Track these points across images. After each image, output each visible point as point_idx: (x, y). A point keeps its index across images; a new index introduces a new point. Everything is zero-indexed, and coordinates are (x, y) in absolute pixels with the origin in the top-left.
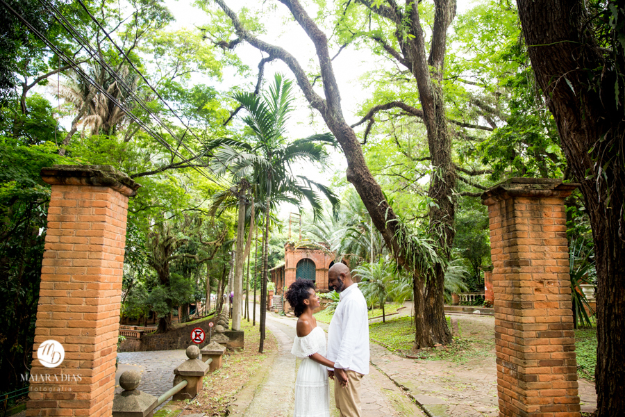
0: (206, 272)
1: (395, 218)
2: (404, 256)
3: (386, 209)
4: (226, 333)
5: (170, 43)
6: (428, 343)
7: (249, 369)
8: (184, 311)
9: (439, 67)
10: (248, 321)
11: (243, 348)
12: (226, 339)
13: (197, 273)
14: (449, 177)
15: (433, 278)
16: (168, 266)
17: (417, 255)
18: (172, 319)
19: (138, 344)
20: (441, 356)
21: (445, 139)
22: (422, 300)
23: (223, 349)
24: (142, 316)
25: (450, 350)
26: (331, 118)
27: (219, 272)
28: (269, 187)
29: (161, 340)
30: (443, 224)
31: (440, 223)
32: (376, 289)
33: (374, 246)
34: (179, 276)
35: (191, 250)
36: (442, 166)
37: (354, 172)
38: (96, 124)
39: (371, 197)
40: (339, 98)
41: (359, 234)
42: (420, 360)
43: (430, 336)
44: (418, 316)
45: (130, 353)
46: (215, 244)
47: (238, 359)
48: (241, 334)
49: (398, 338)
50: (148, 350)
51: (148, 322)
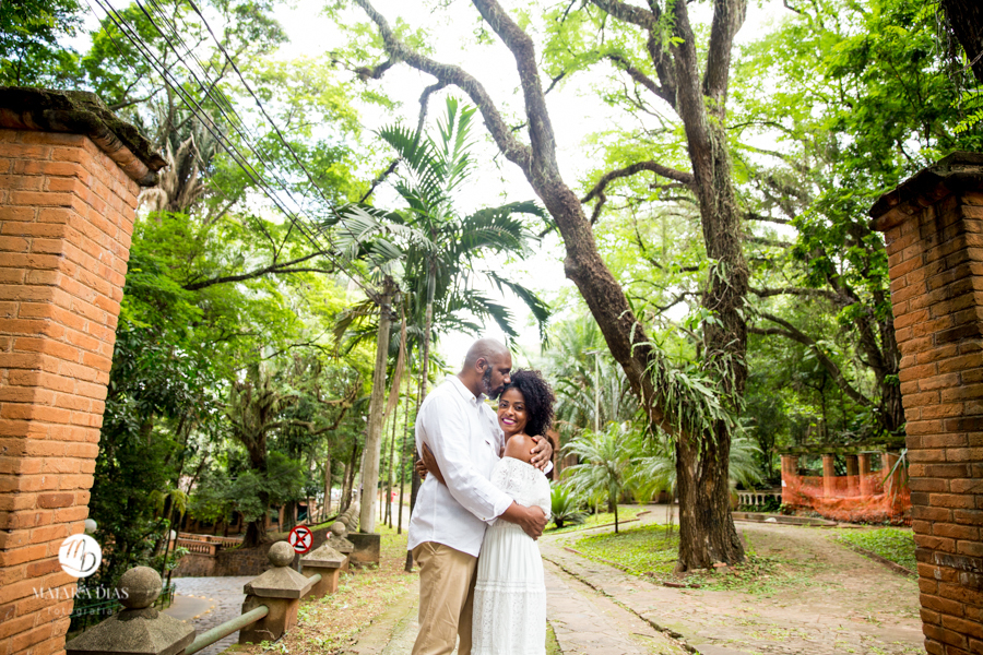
0: (326, 452)
1: (647, 340)
2: (661, 406)
3: (631, 324)
4: (350, 538)
5: (280, 79)
6: (702, 561)
7: (386, 594)
8: (288, 513)
9: (720, 98)
10: (391, 527)
11: (377, 564)
12: (350, 546)
13: (311, 453)
14: (737, 276)
15: (712, 446)
16: (264, 439)
17: (685, 405)
18: (268, 527)
19: (211, 564)
20: (727, 583)
21: (730, 215)
22: (691, 485)
23: (342, 559)
24: (220, 520)
25: (742, 574)
26: (538, 175)
27: (347, 451)
28: (431, 287)
29: (248, 558)
30: (728, 356)
31: (722, 354)
32: (605, 475)
33: (601, 410)
34: (282, 456)
35: (303, 415)
36: (726, 259)
37: (577, 262)
38: (158, 202)
39: (607, 305)
40: (553, 142)
41: (577, 388)
42: (690, 590)
43: (705, 549)
44: (684, 514)
45: (196, 579)
46: (341, 404)
47: (367, 580)
48: (376, 539)
49: (643, 556)
50: (226, 575)
51: (230, 530)
